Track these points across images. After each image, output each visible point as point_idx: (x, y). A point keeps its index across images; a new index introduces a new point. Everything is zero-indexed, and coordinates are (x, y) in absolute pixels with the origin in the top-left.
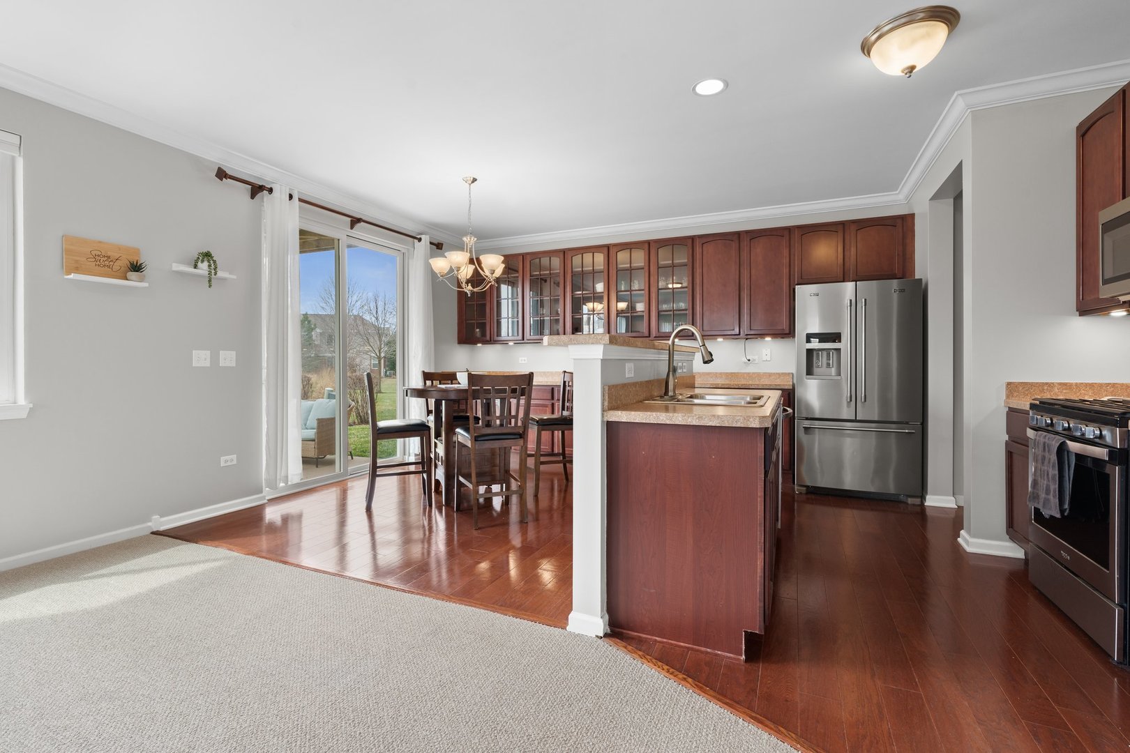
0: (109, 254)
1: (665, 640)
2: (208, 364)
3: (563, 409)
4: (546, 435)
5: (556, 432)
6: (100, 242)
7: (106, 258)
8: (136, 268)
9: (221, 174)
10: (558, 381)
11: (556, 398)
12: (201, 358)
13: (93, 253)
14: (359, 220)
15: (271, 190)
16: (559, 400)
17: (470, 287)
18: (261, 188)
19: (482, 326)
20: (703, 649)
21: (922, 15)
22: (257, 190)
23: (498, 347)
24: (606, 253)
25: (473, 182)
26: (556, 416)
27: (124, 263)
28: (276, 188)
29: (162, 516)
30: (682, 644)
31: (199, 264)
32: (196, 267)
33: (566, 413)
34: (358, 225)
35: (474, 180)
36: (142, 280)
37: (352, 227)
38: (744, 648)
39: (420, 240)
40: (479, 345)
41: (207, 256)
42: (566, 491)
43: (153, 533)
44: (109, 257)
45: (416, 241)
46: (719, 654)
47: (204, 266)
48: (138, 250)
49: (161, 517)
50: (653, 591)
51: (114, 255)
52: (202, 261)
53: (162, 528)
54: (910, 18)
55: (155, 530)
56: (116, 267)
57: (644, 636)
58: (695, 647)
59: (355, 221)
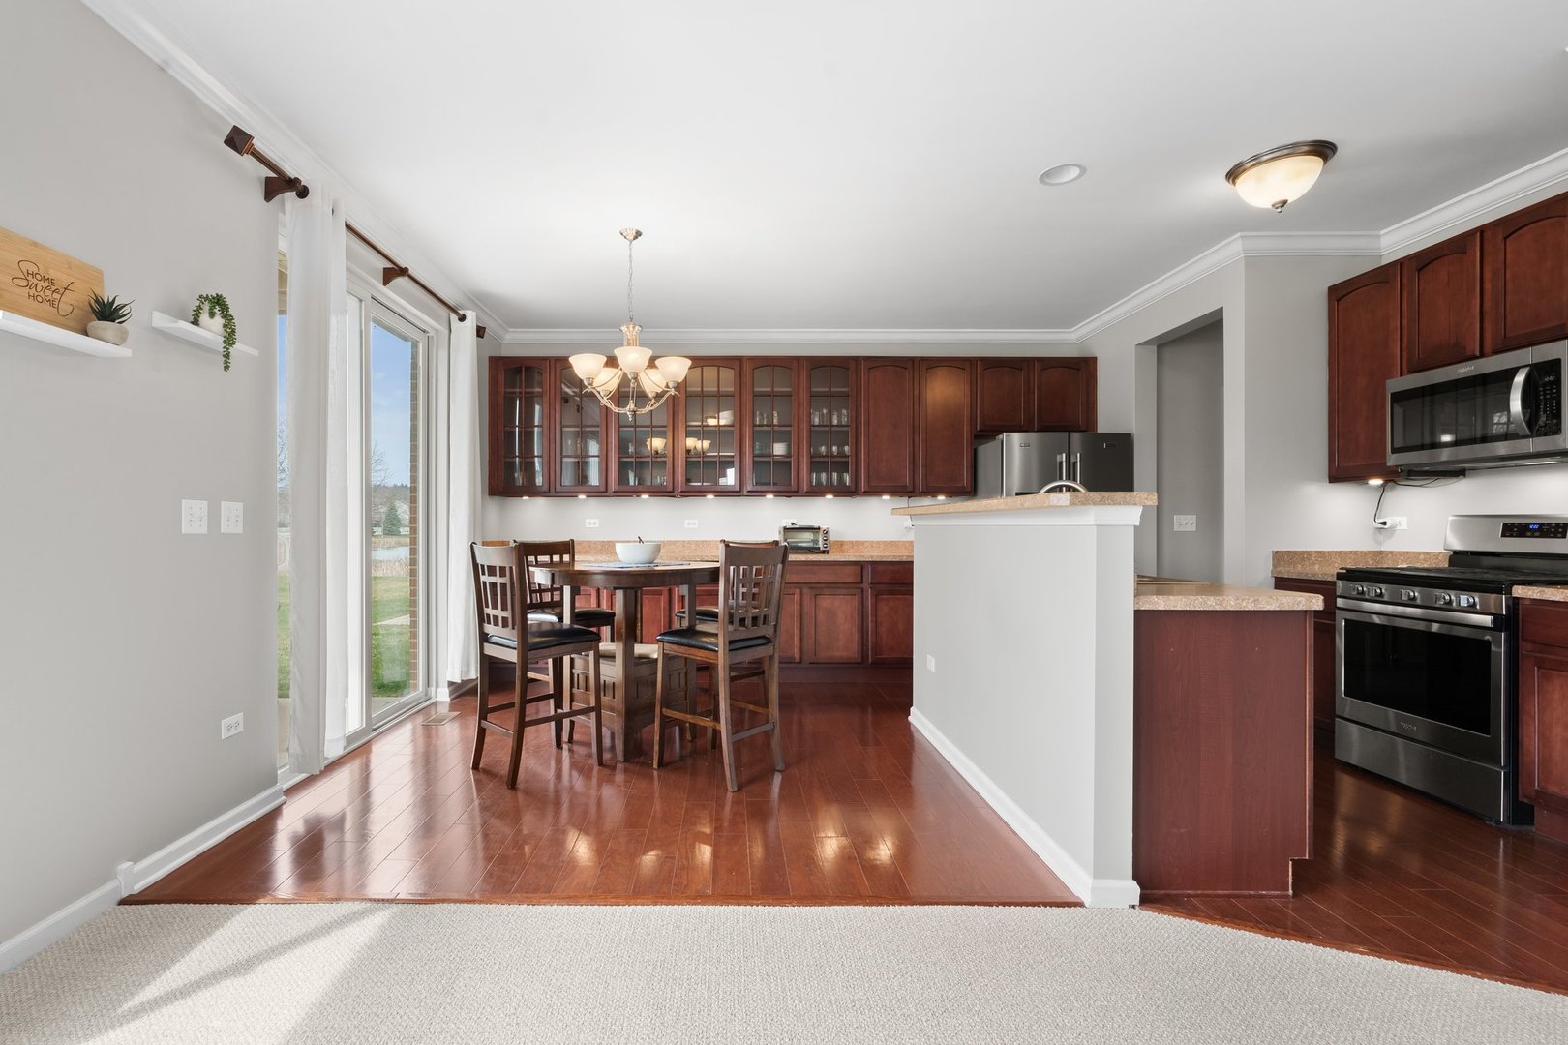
0: (52, 274)
1: (1200, 892)
2: (204, 530)
6: (35, 244)
7: (46, 284)
8: (108, 312)
12: (193, 517)
13: (25, 266)
14: (403, 272)
15: (303, 193)
20: (1246, 892)
21: (1306, 149)
22: (280, 184)
24: (737, 368)
25: (635, 238)
27: (77, 298)
29: (136, 860)
30: (1220, 892)
31: (204, 317)
32: (196, 322)
34: (401, 281)
35: (638, 234)
36: (121, 340)
37: (386, 282)
38: (1291, 880)
39: (462, 318)
40: (524, 498)
41: (218, 303)
43: (123, 902)
44: (51, 281)
45: (454, 318)
46: (1264, 895)
47: (212, 324)
48: (100, 273)
49: (135, 863)
50: (1183, 831)
51: (62, 278)
52: (212, 315)
53: (138, 888)
54: (1292, 150)
55: (124, 894)
56: (65, 308)
57: (1174, 892)
58: (1235, 892)
59: (394, 272)
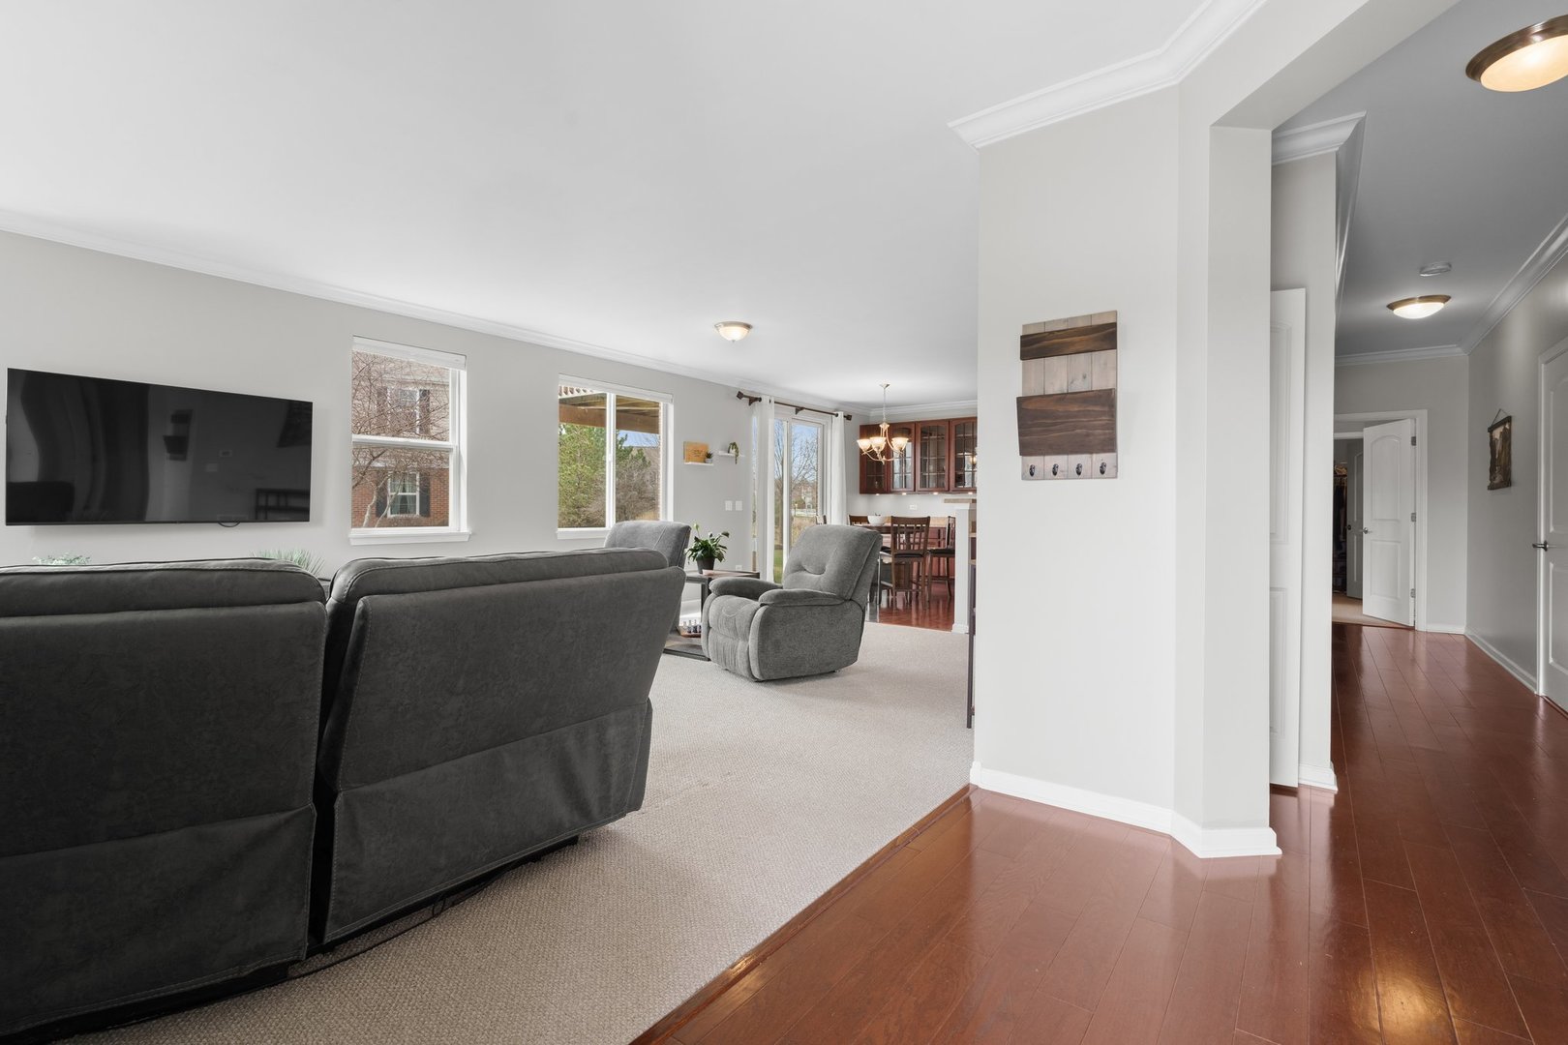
0: (698, 449)
2: (731, 509)
3: (948, 544)
4: (935, 559)
5: (942, 559)
6: (697, 444)
8: (709, 456)
9: (740, 395)
10: (944, 524)
11: (942, 537)
12: (728, 506)
13: (695, 450)
14: (802, 409)
15: (760, 399)
16: (944, 539)
17: (884, 458)
18: (756, 399)
19: (879, 479)
22: (753, 400)
23: (891, 496)
25: (886, 387)
26: (942, 548)
27: (704, 454)
28: (763, 397)
31: (731, 450)
32: (729, 451)
33: (949, 547)
34: (802, 411)
35: (888, 385)
36: (712, 461)
37: (796, 414)
39: (837, 415)
40: (877, 494)
41: (734, 445)
42: (949, 608)
44: (698, 451)
45: (834, 417)
47: (733, 451)
48: (710, 445)
51: (700, 449)
52: (733, 449)
56: (702, 457)
59: (799, 409)
